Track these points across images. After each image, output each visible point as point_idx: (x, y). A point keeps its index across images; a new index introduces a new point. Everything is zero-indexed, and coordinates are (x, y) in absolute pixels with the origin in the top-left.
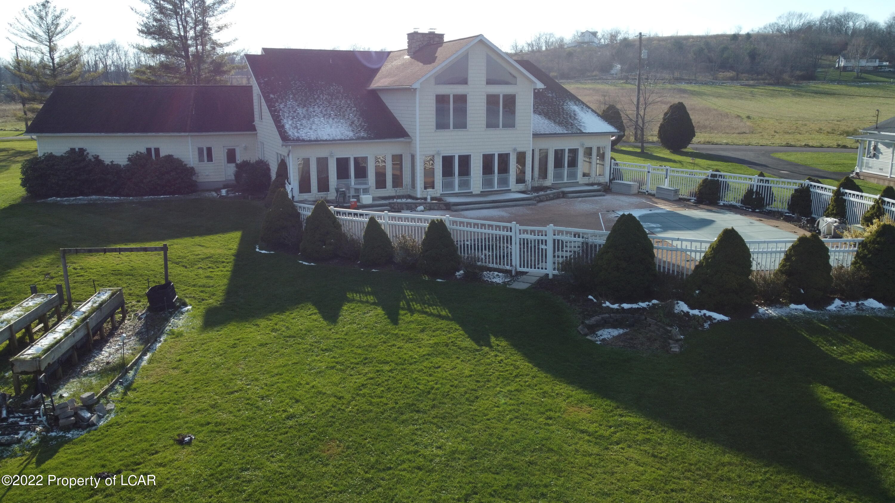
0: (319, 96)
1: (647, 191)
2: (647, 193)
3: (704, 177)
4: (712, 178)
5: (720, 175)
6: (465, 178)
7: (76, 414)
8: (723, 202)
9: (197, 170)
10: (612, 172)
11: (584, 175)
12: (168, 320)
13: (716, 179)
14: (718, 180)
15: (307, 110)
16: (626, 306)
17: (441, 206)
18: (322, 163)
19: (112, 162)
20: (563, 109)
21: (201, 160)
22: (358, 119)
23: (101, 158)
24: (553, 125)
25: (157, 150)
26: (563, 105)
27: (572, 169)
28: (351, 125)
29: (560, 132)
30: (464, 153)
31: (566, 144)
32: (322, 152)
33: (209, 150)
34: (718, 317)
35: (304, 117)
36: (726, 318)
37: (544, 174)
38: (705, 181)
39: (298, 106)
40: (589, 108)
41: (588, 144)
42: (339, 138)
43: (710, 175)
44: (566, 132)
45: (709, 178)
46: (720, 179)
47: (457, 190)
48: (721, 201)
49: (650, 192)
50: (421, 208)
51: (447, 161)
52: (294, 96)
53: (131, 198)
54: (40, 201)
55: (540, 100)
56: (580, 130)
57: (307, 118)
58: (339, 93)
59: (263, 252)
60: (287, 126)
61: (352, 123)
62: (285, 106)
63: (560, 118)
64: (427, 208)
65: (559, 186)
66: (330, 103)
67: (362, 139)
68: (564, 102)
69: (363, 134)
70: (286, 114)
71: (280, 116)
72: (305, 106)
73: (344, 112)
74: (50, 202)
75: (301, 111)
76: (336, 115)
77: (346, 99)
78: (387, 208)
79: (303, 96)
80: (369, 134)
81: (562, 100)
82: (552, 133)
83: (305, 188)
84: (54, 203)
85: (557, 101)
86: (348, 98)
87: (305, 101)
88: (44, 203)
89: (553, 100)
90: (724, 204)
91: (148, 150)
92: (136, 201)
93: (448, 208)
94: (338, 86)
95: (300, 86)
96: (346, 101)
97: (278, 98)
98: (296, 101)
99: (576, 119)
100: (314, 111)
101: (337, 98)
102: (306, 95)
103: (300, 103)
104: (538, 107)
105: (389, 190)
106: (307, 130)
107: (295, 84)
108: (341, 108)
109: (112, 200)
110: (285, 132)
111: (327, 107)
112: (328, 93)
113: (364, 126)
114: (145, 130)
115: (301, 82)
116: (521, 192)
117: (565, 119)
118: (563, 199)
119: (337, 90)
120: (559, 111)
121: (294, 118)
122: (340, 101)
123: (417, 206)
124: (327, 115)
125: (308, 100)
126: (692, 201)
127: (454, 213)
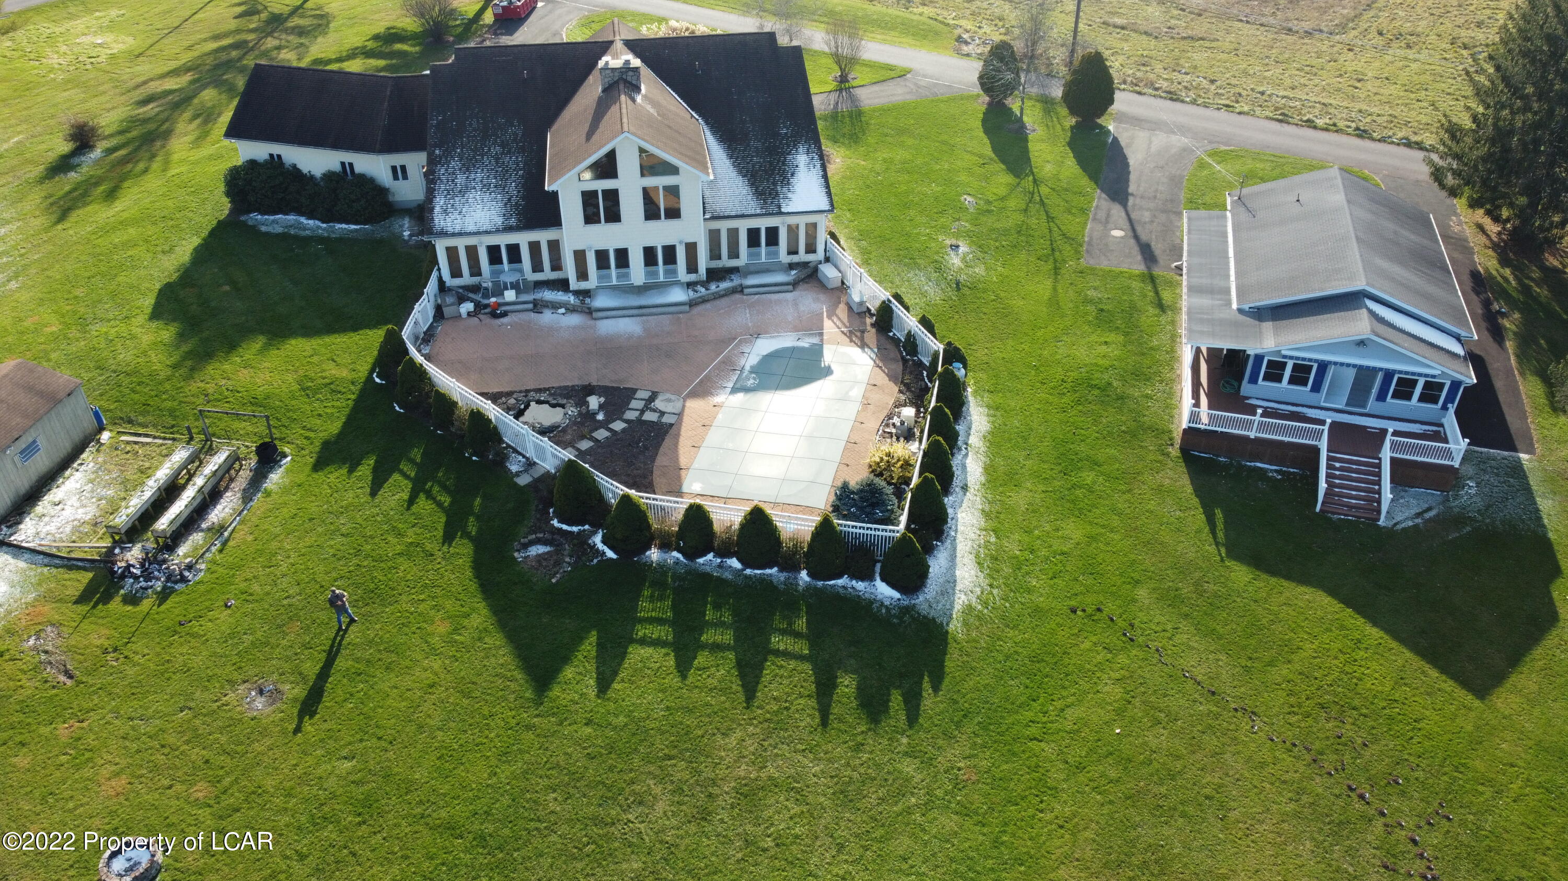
0: (489, 150)
2: (845, 287)
3: (884, 298)
5: (895, 305)
6: (623, 270)
7: (181, 574)
8: (895, 331)
9: (392, 190)
11: (790, 253)
12: (266, 478)
13: (892, 307)
14: (893, 310)
15: (467, 177)
16: (565, 527)
17: (584, 308)
18: (472, 252)
19: (308, 171)
20: (784, 164)
21: (396, 177)
22: (519, 192)
23: (299, 166)
24: (749, 197)
25: (351, 165)
26: (789, 153)
27: (772, 248)
28: (506, 204)
29: (750, 212)
30: (621, 246)
31: (763, 224)
32: (471, 241)
33: (403, 168)
34: (610, 554)
35: (460, 191)
36: (614, 556)
37: (734, 254)
38: (884, 303)
39: (460, 169)
40: (821, 159)
41: (792, 220)
42: (485, 228)
43: (888, 299)
44: (758, 211)
47: (614, 282)
48: (890, 330)
50: (562, 310)
51: (602, 256)
52: (462, 150)
53: (324, 225)
54: (243, 218)
55: (763, 144)
56: (779, 207)
57: (462, 193)
58: (515, 140)
59: (378, 380)
60: (437, 209)
61: (509, 200)
62: (446, 170)
63: (768, 181)
64: (571, 310)
65: (752, 269)
66: (497, 163)
67: (508, 229)
68: (795, 146)
69: (513, 221)
70: (443, 187)
71: (435, 190)
72: (468, 170)
73: (507, 179)
74: (250, 223)
75: (461, 179)
76: (496, 187)
77: (519, 153)
78: (531, 306)
79: (472, 150)
80: (520, 221)
81: (794, 141)
82: (739, 213)
83: (456, 272)
84: (254, 227)
85: (786, 144)
86: (522, 150)
87: (471, 160)
88: (245, 224)
89: (781, 143)
90: (894, 334)
91: (343, 164)
92: (326, 235)
93: (590, 312)
94: (519, 126)
95: (474, 130)
96: (517, 157)
97: (443, 155)
98: (461, 160)
99: (788, 184)
100: (474, 179)
101: (509, 152)
102: (475, 147)
103: (464, 165)
104: (751, 160)
105: (548, 274)
106: (456, 215)
107: (471, 125)
108: (507, 171)
109: (305, 229)
110: (433, 219)
111: (492, 170)
112: (503, 142)
113: (520, 205)
114: (336, 144)
115: (478, 121)
116: (690, 285)
117: (775, 184)
118: (738, 296)
119: (516, 134)
120: (775, 168)
121: (448, 194)
122: (511, 158)
123: (561, 307)
124: (486, 187)
125: (474, 157)
126: (875, 318)
127: (591, 322)
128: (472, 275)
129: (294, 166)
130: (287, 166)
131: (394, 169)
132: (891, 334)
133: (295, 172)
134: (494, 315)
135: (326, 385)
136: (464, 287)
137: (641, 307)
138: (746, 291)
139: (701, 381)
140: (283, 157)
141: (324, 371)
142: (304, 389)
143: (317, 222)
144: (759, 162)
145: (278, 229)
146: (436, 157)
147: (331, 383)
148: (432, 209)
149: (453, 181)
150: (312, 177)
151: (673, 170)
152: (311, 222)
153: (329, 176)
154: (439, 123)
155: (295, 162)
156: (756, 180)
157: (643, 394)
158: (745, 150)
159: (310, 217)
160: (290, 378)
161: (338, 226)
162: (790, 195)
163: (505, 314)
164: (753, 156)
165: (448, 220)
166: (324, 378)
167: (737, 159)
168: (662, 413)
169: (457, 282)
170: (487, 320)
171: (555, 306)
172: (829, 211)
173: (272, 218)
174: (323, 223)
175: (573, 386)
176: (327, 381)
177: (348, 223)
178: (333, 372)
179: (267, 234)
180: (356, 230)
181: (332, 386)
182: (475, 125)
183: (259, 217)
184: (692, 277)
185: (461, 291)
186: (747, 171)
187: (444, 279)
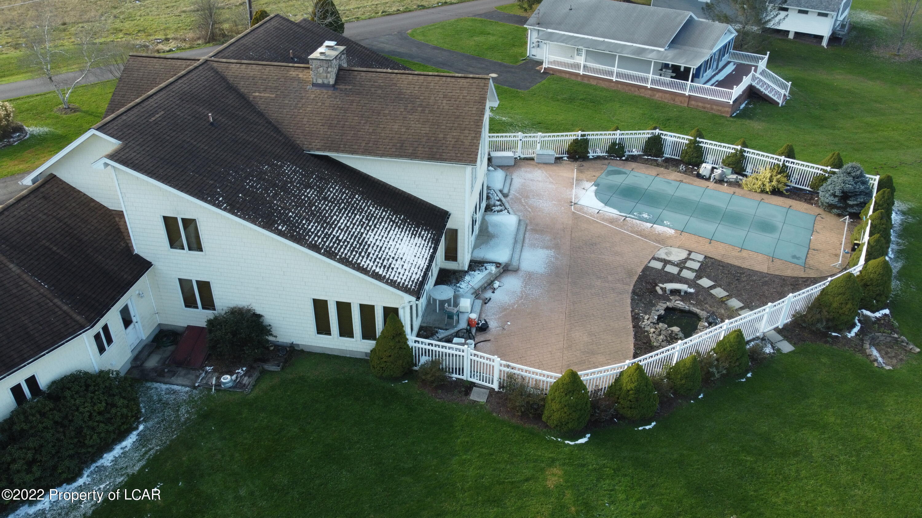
0: (306, 196)
1: (519, 156)
2: (518, 158)
3: (575, 138)
4: (582, 138)
5: (588, 135)
14: (586, 139)
15: (341, 229)
21: (102, 350)
22: (385, 211)
25: (31, 382)
28: (399, 226)
33: (106, 329)
35: (359, 243)
39: (324, 227)
43: (580, 135)
45: (579, 138)
48: (590, 154)
49: (522, 156)
50: (496, 283)
52: (292, 212)
57: (362, 242)
58: (305, 176)
62: (318, 236)
64: (496, 279)
66: (332, 202)
67: (436, 241)
72: (328, 223)
73: (361, 209)
75: (339, 234)
76: (368, 220)
77: (326, 184)
78: (479, 301)
79: (297, 207)
80: (427, 230)
86: (323, 180)
87: (313, 214)
90: (593, 156)
91: (16, 391)
93: (508, 268)
94: (283, 163)
95: (265, 189)
96: (333, 188)
97: (288, 226)
98: (309, 220)
100: (347, 226)
101: (321, 188)
102: (293, 201)
103: (318, 222)
106: (397, 264)
107: (254, 187)
108: (349, 203)
110: (394, 282)
111: (340, 209)
112: (300, 183)
113: (405, 219)
115: (252, 180)
116: (487, 211)
118: (508, 200)
119: (294, 171)
121: (359, 252)
122: (330, 191)
123: (492, 283)
124: (365, 225)
125: (311, 210)
126: (566, 158)
127: (521, 273)
131: (98, 338)
138: (506, 192)
139: (640, 236)
146: (290, 233)
149: (339, 240)
154: (231, 205)
157: (656, 265)
163: (485, 321)
165: (401, 271)
168: (689, 259)
170: (487, 336)
171: (487, 286)
174: (71, 480)
175: (632, 300)
177: (105, 449)
182: (257, 185)
184: (484, 205)
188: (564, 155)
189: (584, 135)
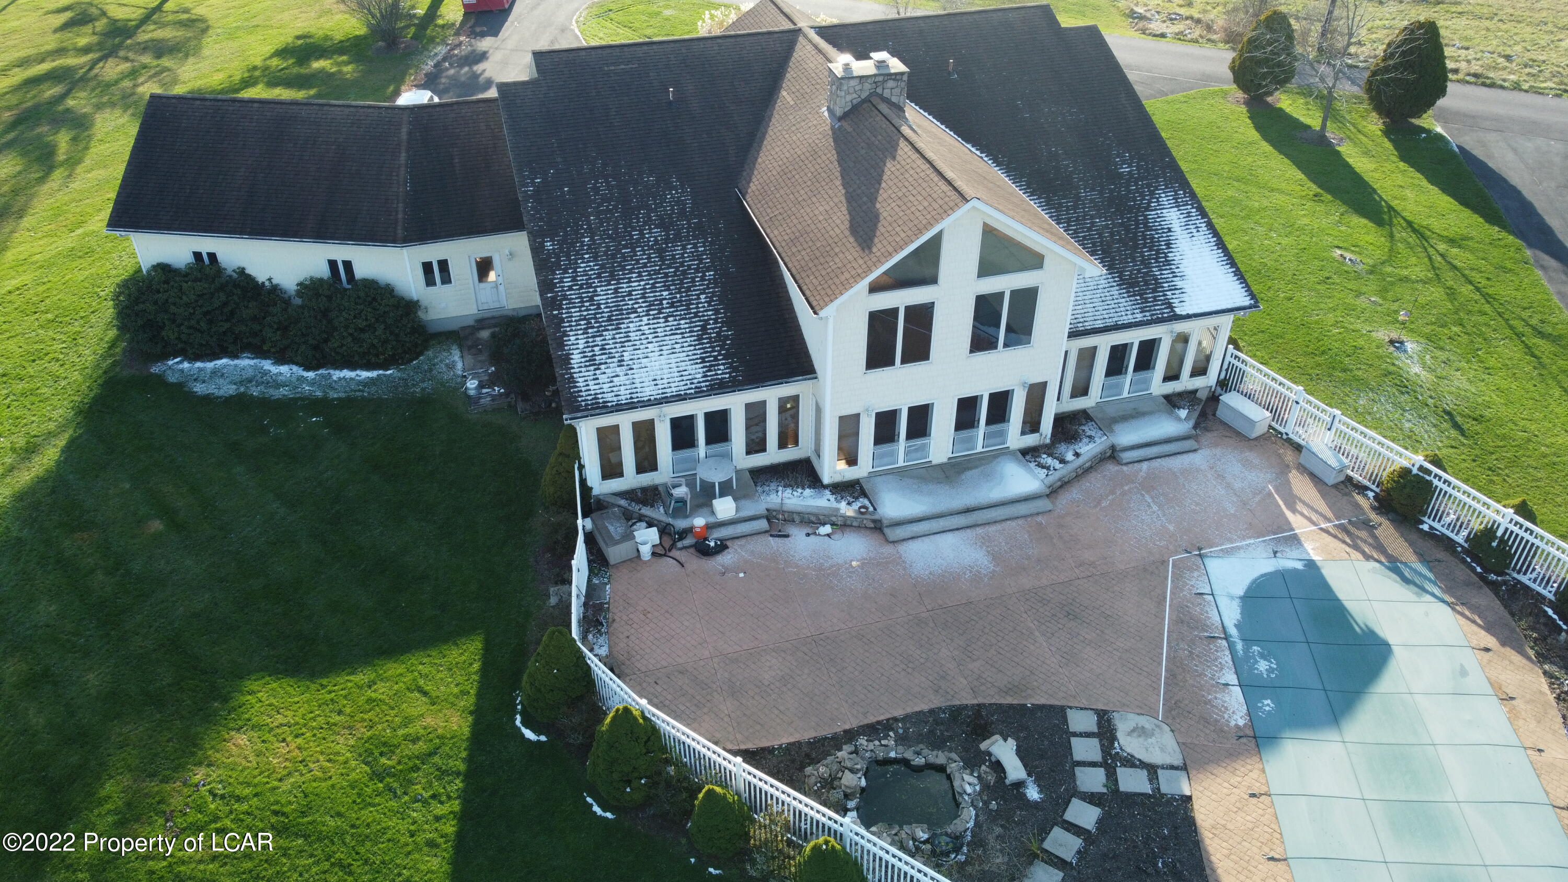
0: (642, 234)
1: (1287, 434)
2: (1284, 436)
3: (1406, 463)
4: (1421, 474)
5: (1436, 476)
6: (919, 442)
8: (1430, 522)
9: (424, 303)
10: (1225, 366)
11: (1167, 379)
13: (1427, 478)
14: (1430, 483)
15: (616, 291)
17: (865, 522)
18: (644, 431)
19: (270, 280)
21: (430, 282)
22: (717, 312)
23: (250, 271)
24: (1115, 291)
25: (348, 265)
26: (1148, 208)
27: (1143, 374)
28: (700, 338)
30: (921, 401)
31: (1138, 337)
32: (644, 415)
33: (443, 264)
35: (609, 319)
37: (1080, 389)
38: (1405, 472)
39: (599, 276)
40: (1203, 213)
41: (1184, 326)
42: (667, 391)
43: (1417, 466)
44: (1139, 317)
45: (1415, 471)
46: (1436, 482)
47: (906, 463)
48: (1426, 519)
49: (1291, 436)
50: (827, 529)
51: (885, 422)
52: (592, 239)
53: (311, 375)
54: (155, 369)
55: (1101, 193)
56: (1170, 306)
57: (616, 320)
58: (682, 214)
59: (529, 734)
60: (576, 358)
61: (704, 328)
62: (574, 279)
63: (1134, 260)
64: (843, 525)
65: (1111, 411)
66: (662, 259)
67: (719, 387)
68: (1152, 194)
69: (722, 371)
70: (576, 314)
71: (562, 320)
72: (612, 275)
73: (688, 289)
74: (172, 378)
75: (604, 294)
76: (672, 305)
77: (695, 237)
78: (763, 524)
79: (609, 237)
80: (735, 369)
81: (1149, 186)
82: (1110, 322)
83: (611, 470)
84: (180, 386)
85: (1137, 190)
86: (700, 231)
87: (614, 256)
88: (160, 379)
89: (1129, 191)
90: (1431, 528)
91: (333, 264)
92: (319, 394)
93: (878, 527)
94: (682, 186)
95: (605, 199)
96: (695, 246)
97: (561, 249)
98: (595, 258)
99: (1168, 262)
100: (630, 293)
101: (678, 238)
102: (616, 230)
103: (602, 266)
104: (1093, 224)
105: (773, 455)
106: (613, 369)
107: (596, 190)
108: (684, 273)
109: (278, 385)
110: (572, 380)
111: (657, 272)
112: (661, 218)
113: (727, 338)
114: (321, 234)
115: (607, 183)
116: (1029, 454)
117: (1146, 263)
118: (1111, 468)
119: (679, 202)
120: (1135, 234)
121: (589, 326)
122: (684, 248)
123: (824, 524)
124: (655, 308)
125: (619, 251)
126: (1371, 494)
127: (888, 550)
128: (640, 469)
129: (242, 272)
130: (229, 271)
131: (427, 268)
132: (1425, 527)
133: (244, 281)
134: (704, 550)
135: (426, 757)
136: (629, 495)
137: (968, 511)
138: (1127, 456)
139: (1171, 675)
140: (220, 257)
141: (407, 721)
142: (378, 775)
143: (295, 368)
144: (1107, 226)
145: (229, 390)
146: (549, 256)
147: (431, 754)
148: (567, 359)
149: (591, 299)
150: (275, 291)
151: (1035, 261)
152: (284, 369)
153: (310, 288)
154: (537, 192)
155: (242, 265)
156: (1113, 260)
157: (1081, 721)
158: (1075, 207)
159: (281, 360)
160: (342, 744)
161: (337, 374)
162: (1179, 284)
163: (722, 547)
164: (1092, 217)
165: (603, 378)
166: (415, 740)
167: (1068, 222)
168: (1152, 770)
169: (615, 485)
170: (695, 563)
171: (811, 521)
172: (1250, 307)
173: (210, 365)
174: (308, 368)
175: (932, 711)
176: (421, 747)
177: (353, 366)
178: (429, 721)
179: (207, 399)
180: (372, 381)
181: (436, 759)
182: (604, 191)
183: (186, 365)
184: (1031, 440)
185: (623, 502)
186: (1094, 244)
187: (589, 483)
188: (1374, 487)
189: (1429, 472)
